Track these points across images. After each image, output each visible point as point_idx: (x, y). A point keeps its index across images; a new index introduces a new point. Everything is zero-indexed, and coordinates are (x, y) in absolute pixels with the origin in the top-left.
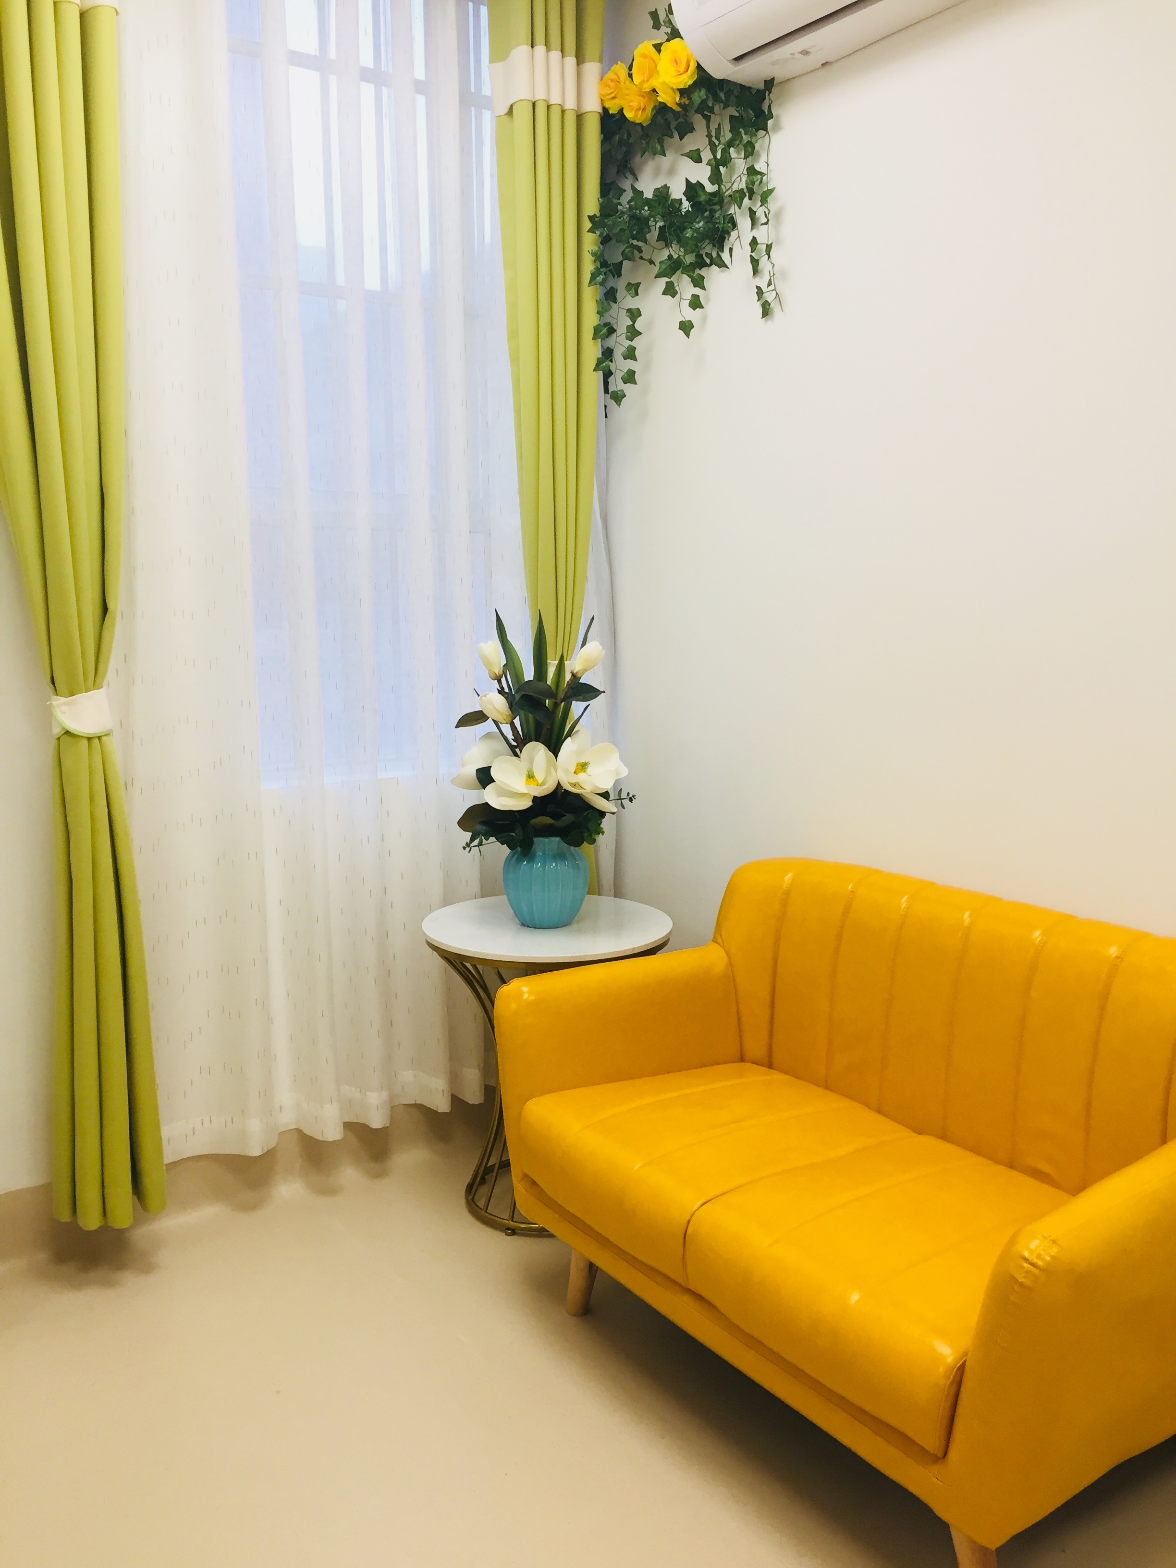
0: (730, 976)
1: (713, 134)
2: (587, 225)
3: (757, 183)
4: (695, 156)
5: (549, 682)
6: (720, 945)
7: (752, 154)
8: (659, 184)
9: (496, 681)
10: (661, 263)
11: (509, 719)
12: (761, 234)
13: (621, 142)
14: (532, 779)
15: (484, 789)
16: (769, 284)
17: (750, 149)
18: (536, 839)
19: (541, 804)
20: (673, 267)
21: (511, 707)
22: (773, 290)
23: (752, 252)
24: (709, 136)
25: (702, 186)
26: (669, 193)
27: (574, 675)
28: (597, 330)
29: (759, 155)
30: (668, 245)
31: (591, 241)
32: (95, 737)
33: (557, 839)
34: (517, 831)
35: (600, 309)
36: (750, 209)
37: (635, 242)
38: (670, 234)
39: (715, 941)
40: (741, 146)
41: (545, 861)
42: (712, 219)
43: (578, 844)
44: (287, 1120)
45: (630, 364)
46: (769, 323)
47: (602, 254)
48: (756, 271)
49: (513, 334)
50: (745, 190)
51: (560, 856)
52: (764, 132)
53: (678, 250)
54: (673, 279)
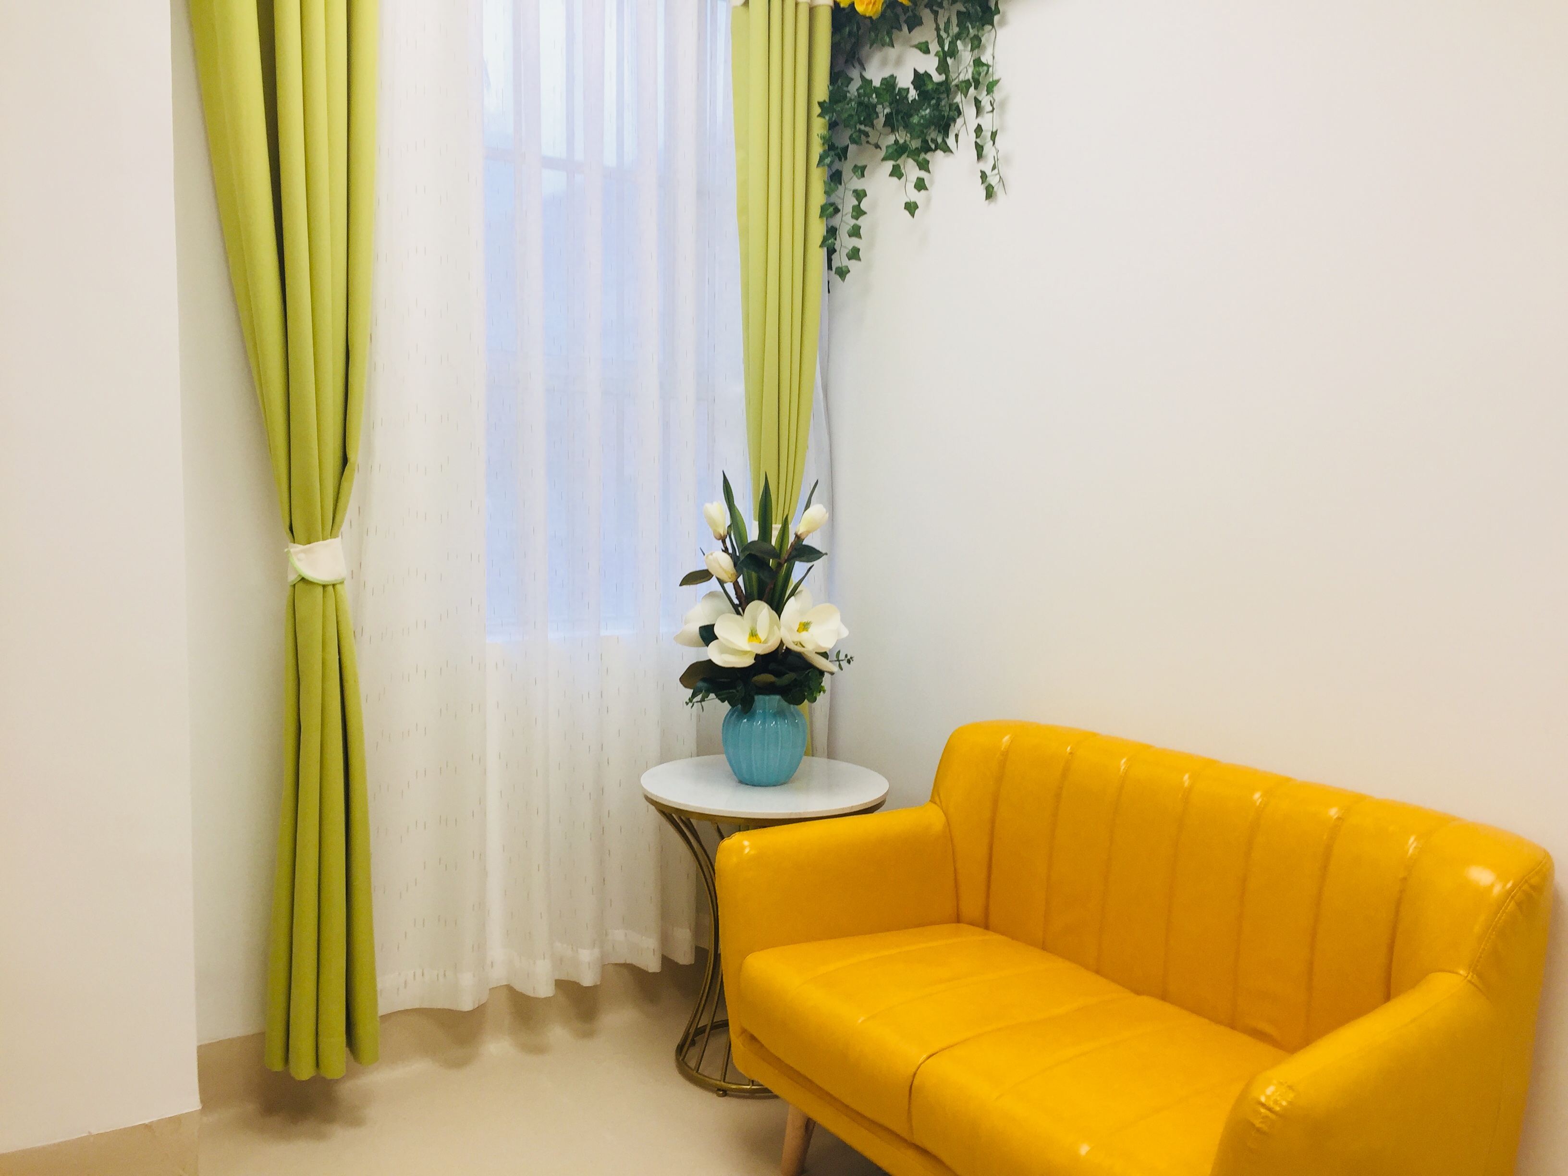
0: (948, 835)
1: (942, 26)
2: (817, 110)
3: (983, 74)
4: (924, 47)
5: (773, 543)
6: (938, 805)
7: (978, 46)
8: (886, 74)
9: (721, 541)
10: (887, 147)
11: (734, 579)
12: (987, 122)
13: (850, 33)
14: (755, 637)
15: (708, 646)
16: (994, 168)
17: (976, 43)
18: (756, 697)
19: (763, 662)
20: (899, 151)
21: (735, 565)
22: (996, 175)
23: (977, 137)
24: (938, 29)
25: (930, 76)
26: (896, 82)
27: (798, 537)
28: (823, 209)
29: (985, 47)
30: (893, 130)
31: (819, 126)
32: (330, 585)
33: (778, 697)
34: (739, 689)
35: (827, 189)
36: (976, 100)
37: (862, 127)
38: (897, 121)
39: (933, 801)
40: (968, 40)
41: (765, 719)
42: (938, 107)
43: (799, 702)
44: (498, 975)
45: (855, 242)
46: (993, 205)
47: (830, 137)
48: (980, 156)
49: (743, 211)
50: (971, 80)
51: (780, 714)
52: (991, 27)
53: (905, 135)
54: (899, 162)
